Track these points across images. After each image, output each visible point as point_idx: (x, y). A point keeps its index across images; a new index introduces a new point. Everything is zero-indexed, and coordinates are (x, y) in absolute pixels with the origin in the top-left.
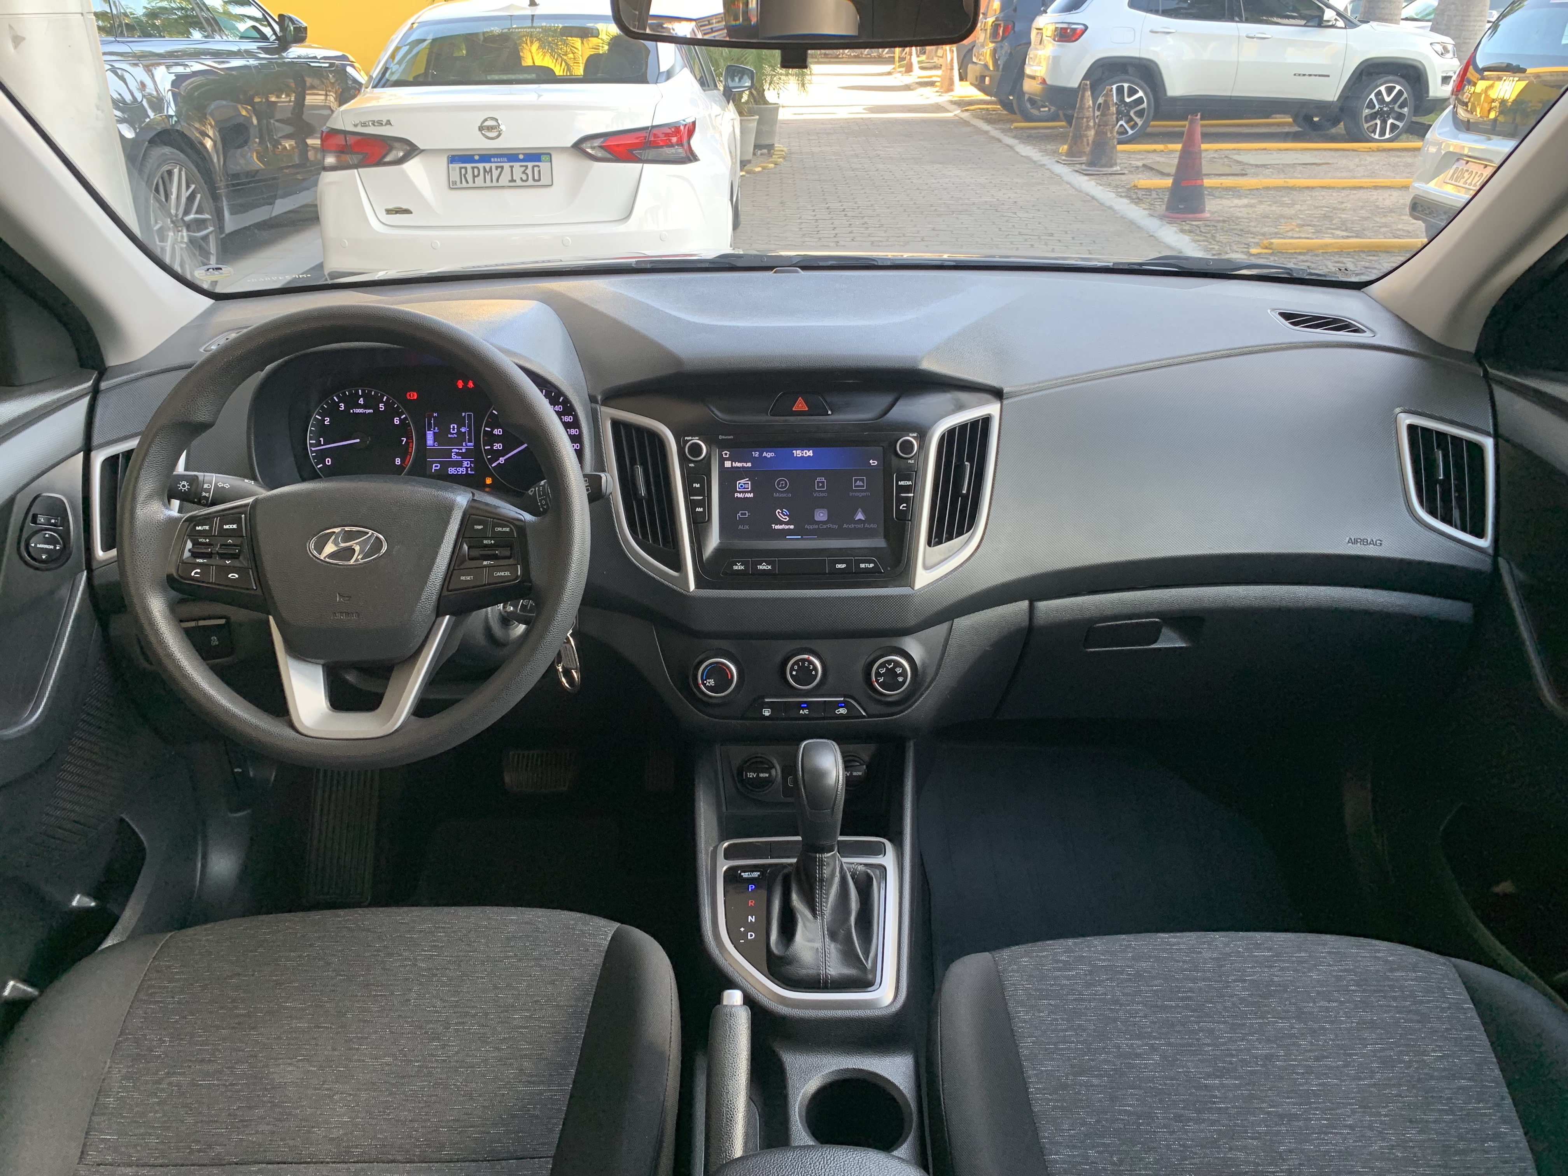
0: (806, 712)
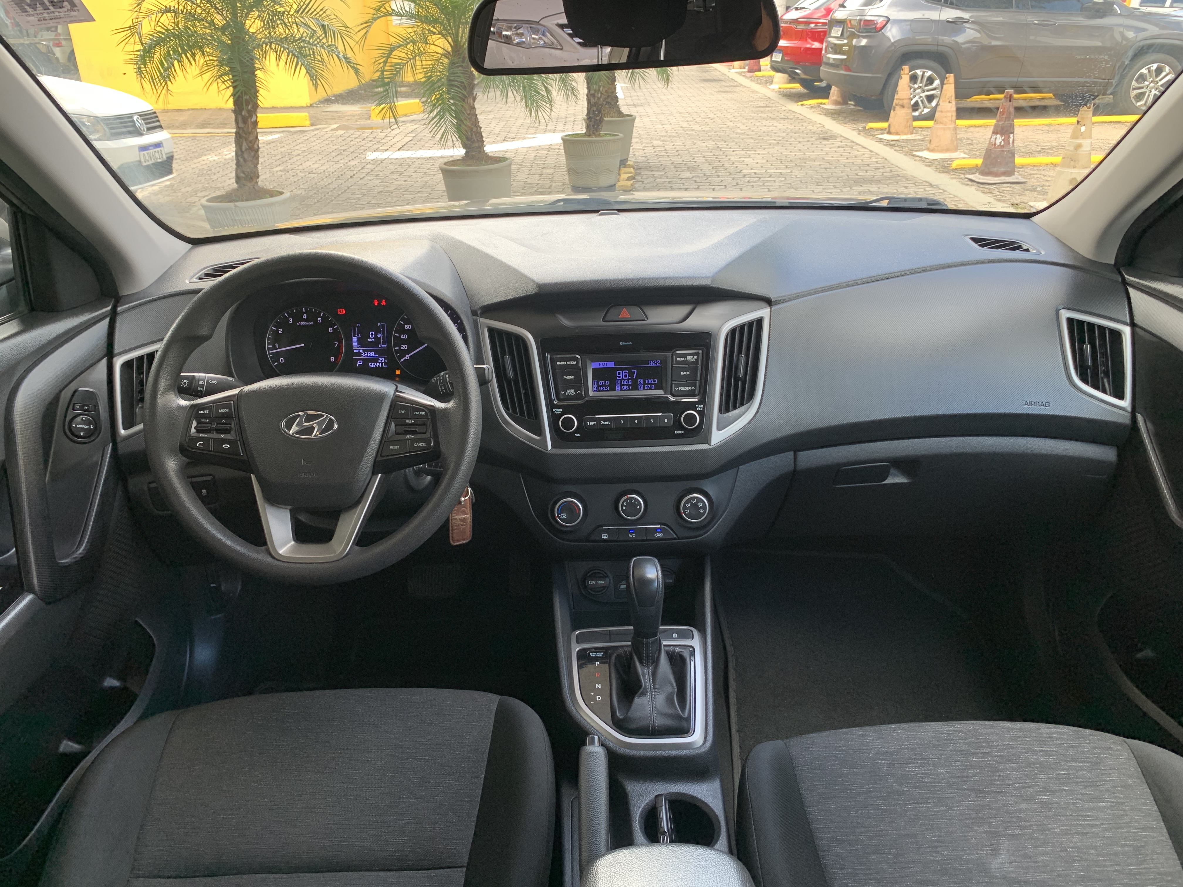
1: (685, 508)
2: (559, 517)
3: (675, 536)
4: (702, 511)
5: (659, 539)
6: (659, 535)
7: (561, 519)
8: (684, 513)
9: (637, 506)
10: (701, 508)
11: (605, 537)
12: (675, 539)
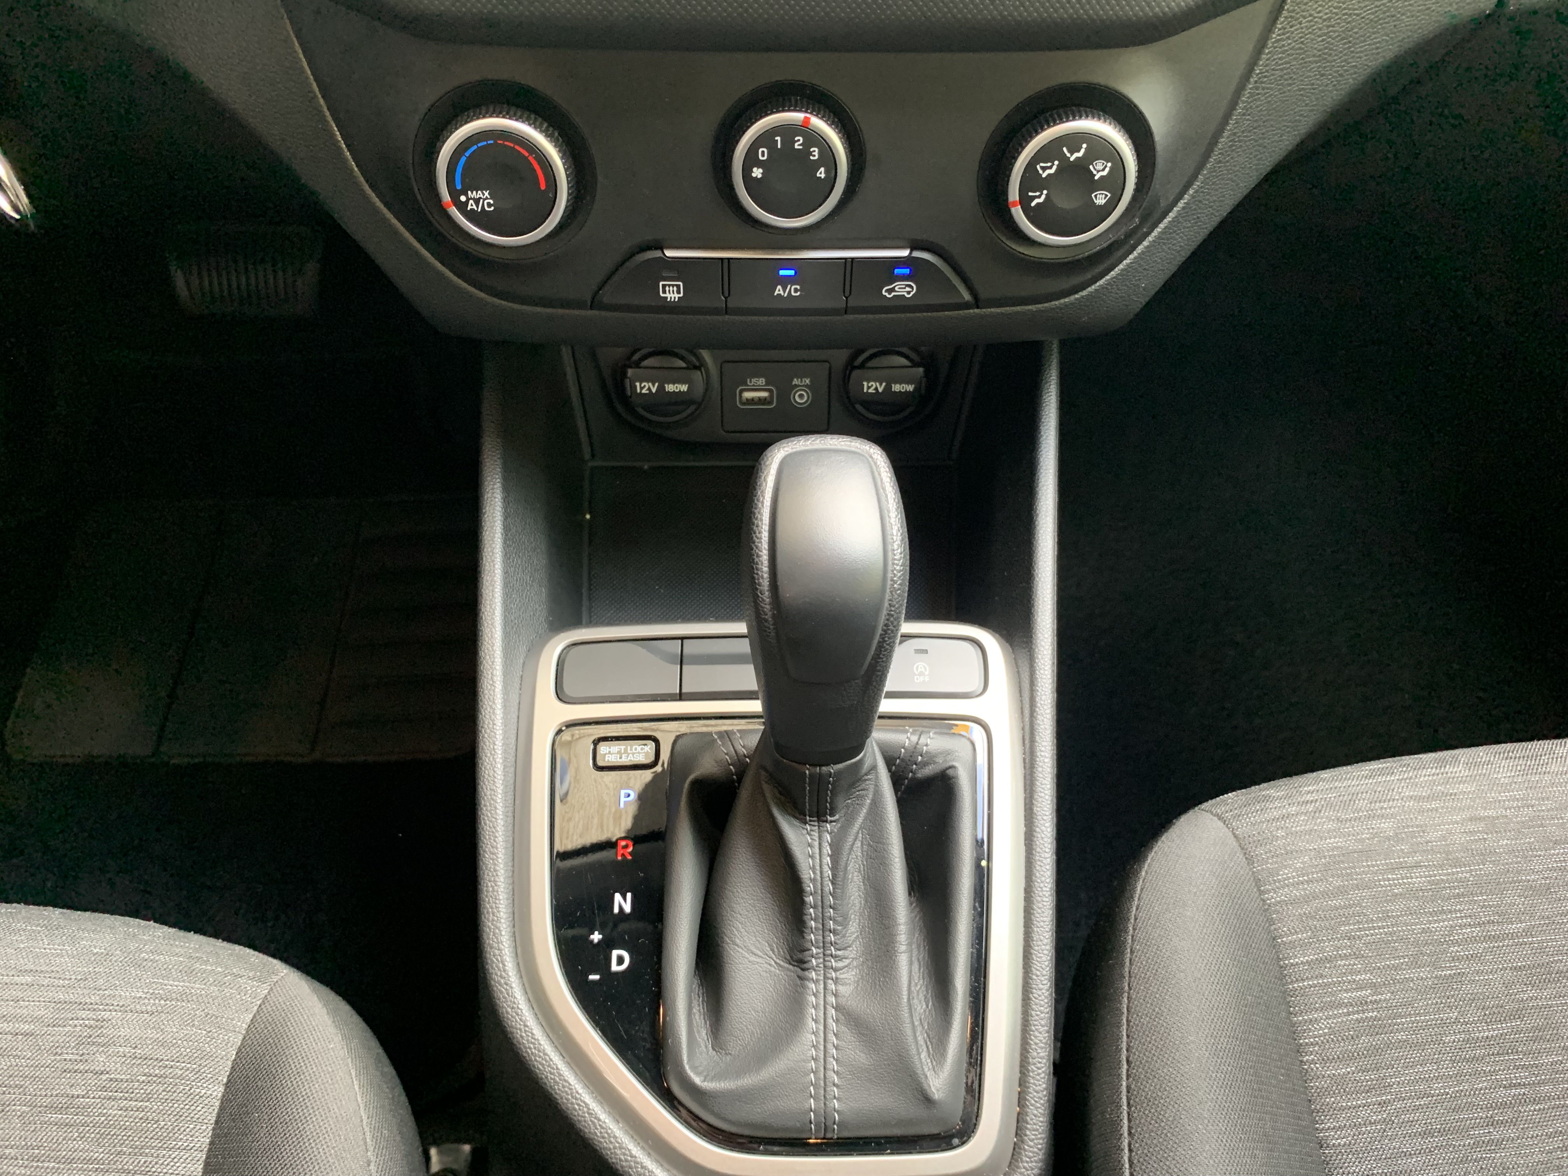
0: (794, 290)
1: (1031, 180)
2: (462, 207)
3: (967, 296)
4: (1101, 199)
5: (900, 306)
6: (904, 289)
7: (471, 216)
8: (1024, 201)
9: (817, 165)
10: (1103, 184)
11: (672, 293)
12: (966, 306)
